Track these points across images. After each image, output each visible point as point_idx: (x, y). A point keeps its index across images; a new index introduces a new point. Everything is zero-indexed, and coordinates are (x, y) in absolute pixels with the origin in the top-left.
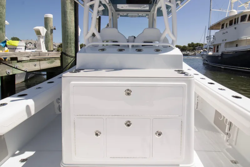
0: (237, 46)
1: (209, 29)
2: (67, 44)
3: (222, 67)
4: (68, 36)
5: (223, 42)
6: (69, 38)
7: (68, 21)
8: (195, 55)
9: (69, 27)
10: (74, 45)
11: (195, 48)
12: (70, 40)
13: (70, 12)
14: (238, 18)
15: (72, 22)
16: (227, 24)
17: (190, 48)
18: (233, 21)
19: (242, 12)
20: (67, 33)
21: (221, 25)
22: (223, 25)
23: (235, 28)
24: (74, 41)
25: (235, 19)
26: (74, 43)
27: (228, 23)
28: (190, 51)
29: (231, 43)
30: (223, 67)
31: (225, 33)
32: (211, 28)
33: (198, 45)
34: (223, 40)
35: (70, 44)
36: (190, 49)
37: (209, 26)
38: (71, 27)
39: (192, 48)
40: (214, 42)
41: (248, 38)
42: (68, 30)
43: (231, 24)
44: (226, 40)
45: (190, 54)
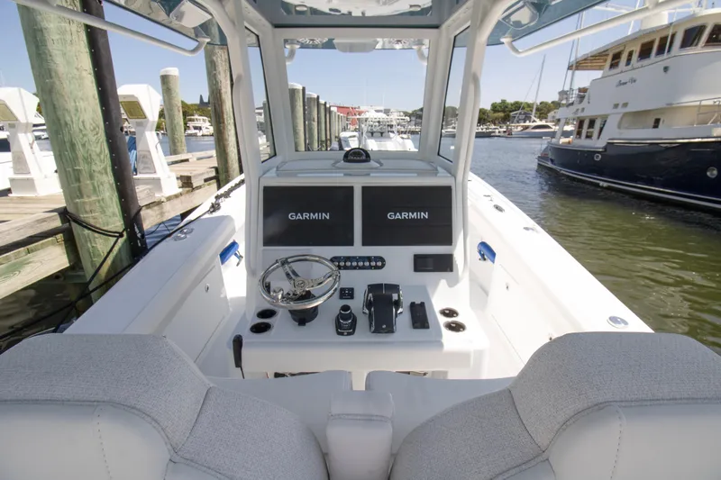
0: (657, 123)
1: (570, 68)
2: (78, 180)
3: (601, 183)
4: (73, 145)
5: (615, 111)
6: (81, 152)
7: (56, 72)
8: (509, 134)
9: (70, 105)
10: (109, 179)
11: (509, 116)
12: (88, 160)
13: (62, 32)
14: (673, 36)
15: (81, 78)
16: (630, 54)
17: (496, 115)
18: (652, 46)
19: (693, 17)
20: (65, 131)
21: (613, 57)
22: (617, 56)
23: (666, 69)
24: (108, 162)
25: (664, 40)
26: (109, 169)
27: (637, 49)
28: (495, 124)
29: (637, 117)
30: (605, 184)
31: (625, 83)
32: (578, 65)
33: (517, 106)
34: (616, 106)
35: (91, 177)
36: (496, 119)
37: (573, 59)
38: (82, 105)
39: (501, 114)
40: (583, 109)
41: (704, 103)
42: (68, 119)
43: (645, 52)
44: (625, 105)
45: (497, 131)
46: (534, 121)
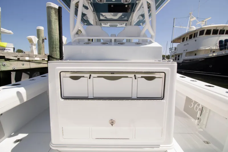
0: (196, 55)
1: (172, 42)
2: (53, 49)
3: (183, 72)
4: (53, 42)
5: (184, 52)
6: (54, 43)
7: (53, 28)
9: (54, 34)
10: (58, 49)
12: (56, 45)
13: (55, 21)
14: (197, 33)
15: (57, 30)
16: (187, 38)
18: (192, 35)
19: (201, 28)
20: (52, 39)
21: (182, 39)
22: (184, 39)
23: (196, 40)
24: (59, 46)
25: (195, 34)
27: (188, 36)
29: (190, 53)
30: (184, 72)
31: (186, 45)
32: (174, 41)
34: (184, 51)
35: (55, 48)
37: (172, 40)
38: (56, 34)
40: (176, 52)
41: (206, 49)
42: (53, 37)
43: (191, 37)
44: (186, 50)
46: (166, 60)
